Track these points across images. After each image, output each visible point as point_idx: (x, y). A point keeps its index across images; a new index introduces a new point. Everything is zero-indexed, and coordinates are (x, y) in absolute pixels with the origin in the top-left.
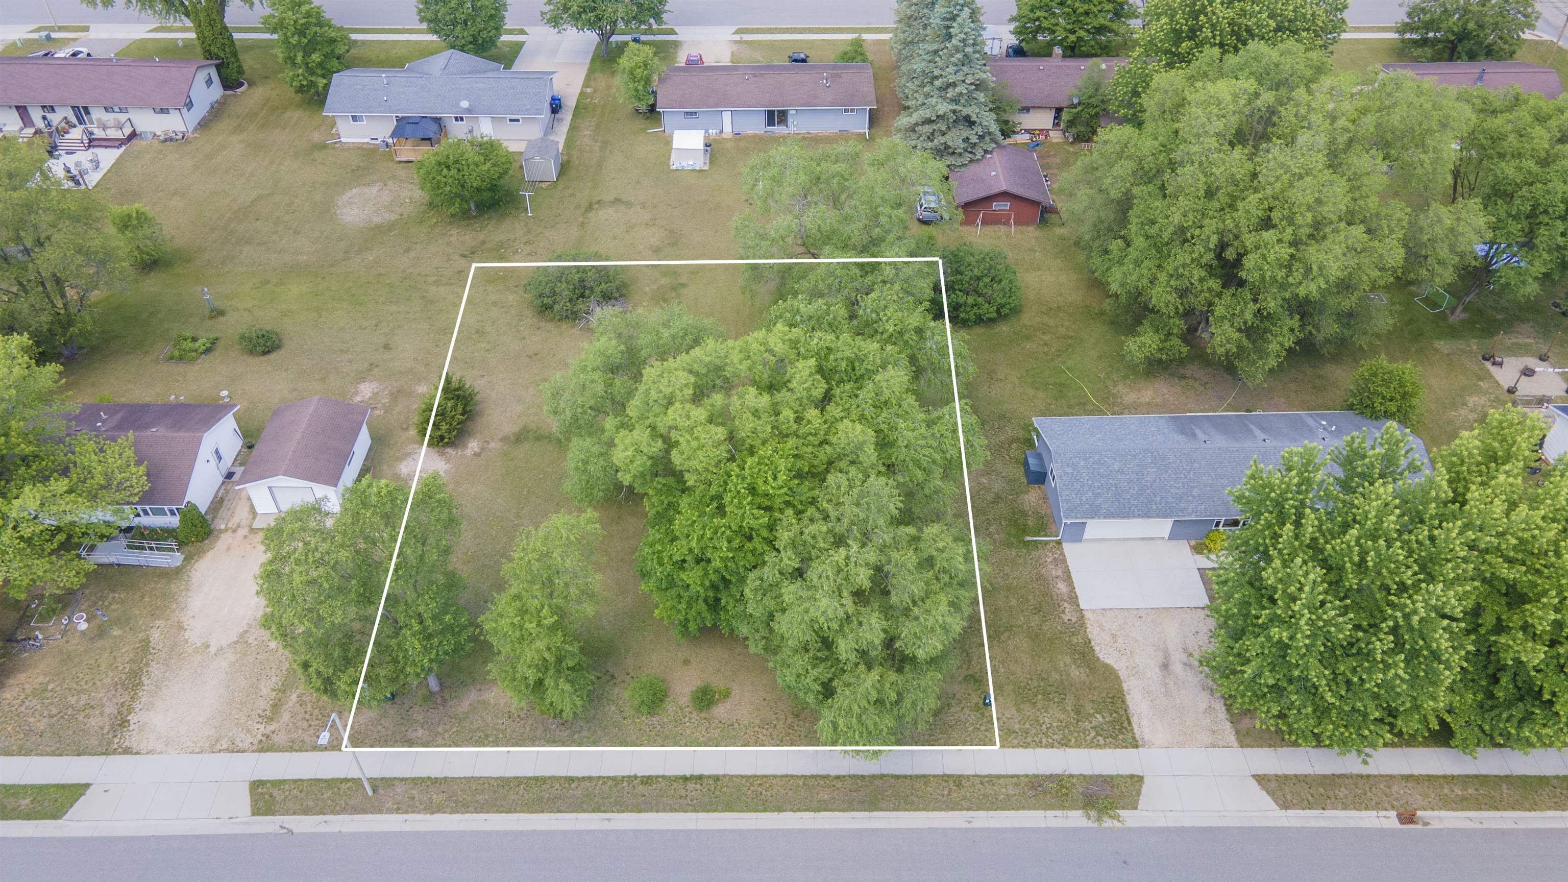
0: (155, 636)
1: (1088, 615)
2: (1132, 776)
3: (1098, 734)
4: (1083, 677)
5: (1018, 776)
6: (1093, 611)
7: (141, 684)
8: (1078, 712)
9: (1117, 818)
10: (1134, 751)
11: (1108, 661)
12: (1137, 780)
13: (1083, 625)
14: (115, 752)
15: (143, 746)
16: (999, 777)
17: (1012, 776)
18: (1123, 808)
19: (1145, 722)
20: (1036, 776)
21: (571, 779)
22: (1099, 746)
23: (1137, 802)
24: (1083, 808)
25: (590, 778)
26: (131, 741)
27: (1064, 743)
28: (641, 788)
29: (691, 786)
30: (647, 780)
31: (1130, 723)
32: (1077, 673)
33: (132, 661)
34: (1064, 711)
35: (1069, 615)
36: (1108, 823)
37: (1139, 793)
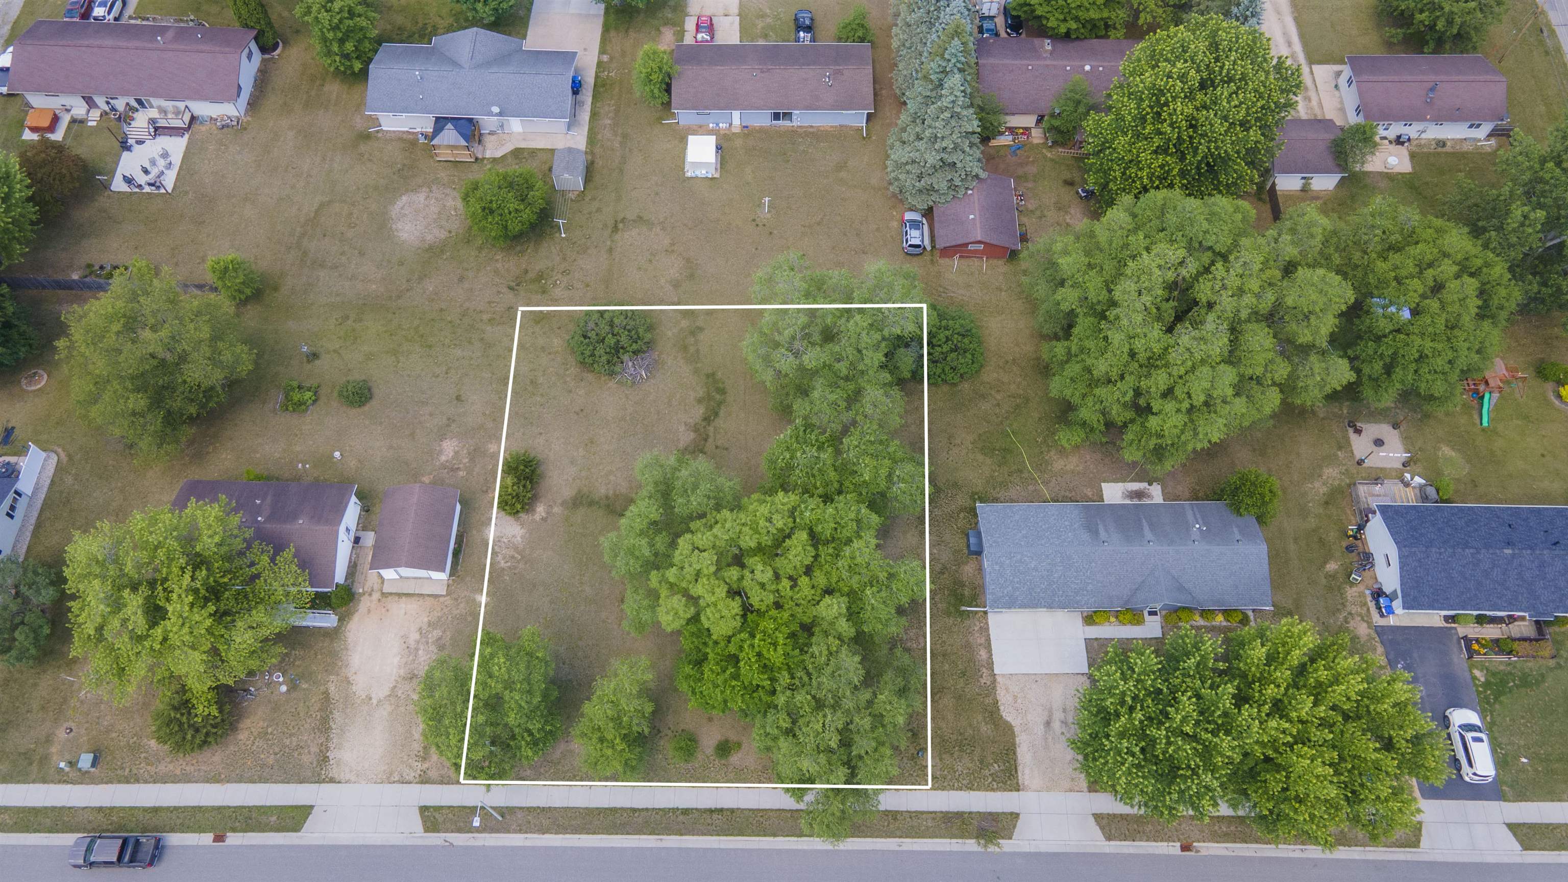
0: (332, 688)
1: (999, 679)
2: (1012, 814)
3: (994, 780)
4: (989, 732)
5: (935, 812)
6: (1003, 675)
7: (330, 728)
8: (981, 762)
9: (998, 845)
10: (1015, 794)
11: (1009, 719)
12: (1015, 816)
13: (994, 688)
14: (324, 781)
15: (342, 777)
16: (922, 813)
17: (931, 813)
18: (1003, 838)
19: (1027, 771)
20: (948, 812)
21: (634, 810)
22: (993, 790)
23: (1012, 833)
24: (977, 838)
25: (647, 809)
26: (334, 773)
27: (970, 787)
28: (681, 818)
29: (715, 816)
30: (686, 812)
31: (1016, 771)
32: (986, 729)
33: (320, 710)
34: (972, 760)
35: (985, 680)
36: (992, 848)
37: (1014, 827)
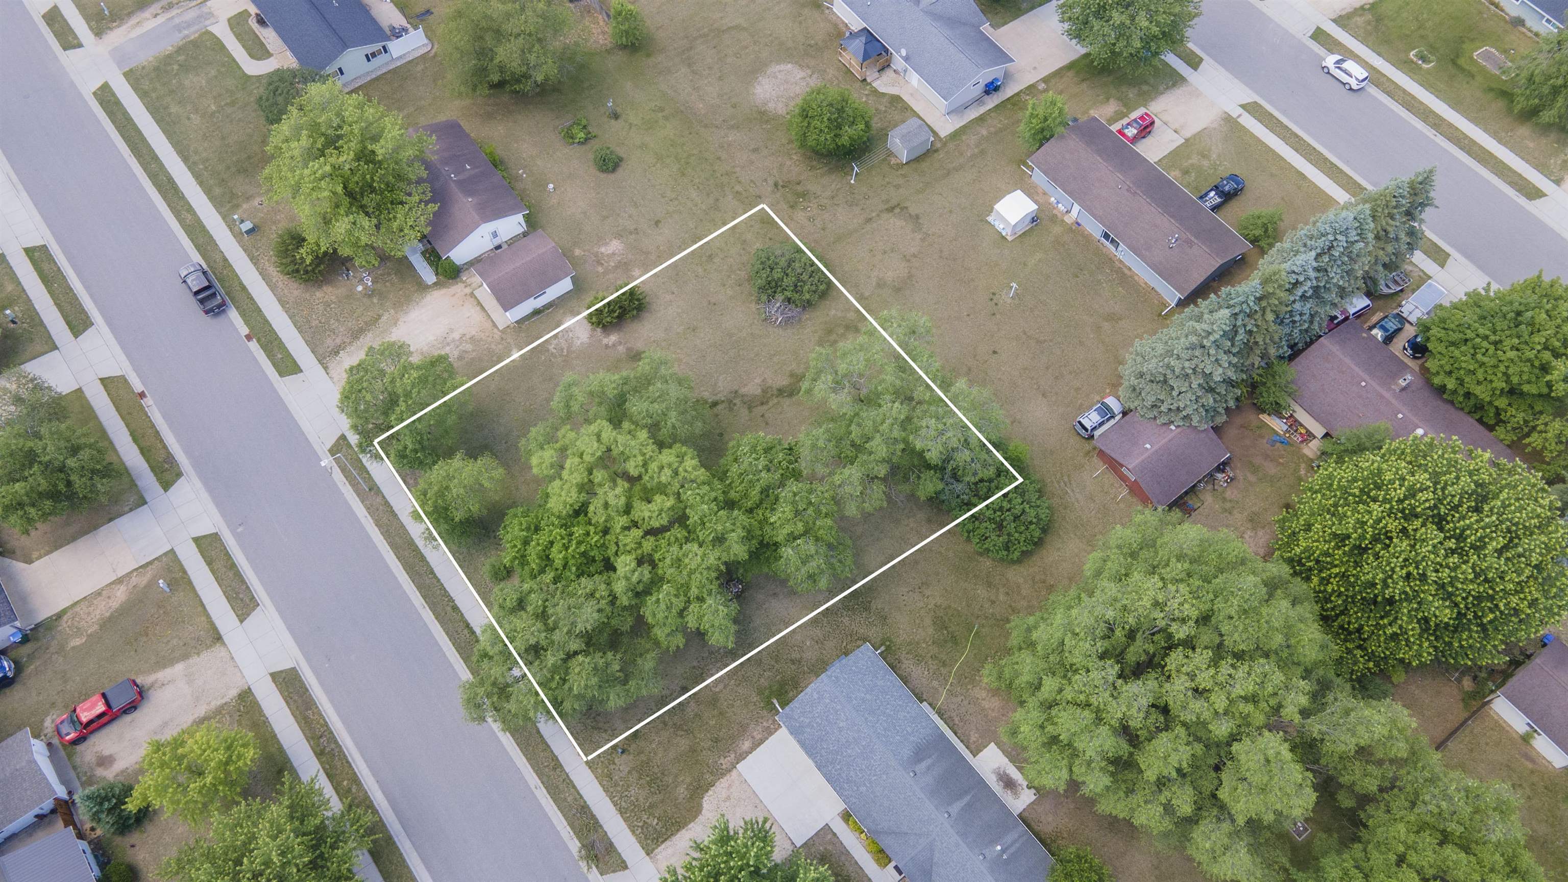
1: (734, 772)
2: (624, 862)
3: (642, 827)
4: (682, 796)
5: (581, 797)
6: (740, 775)
7: (358, 338)
8: (651, 807)
9: (589, 868)
10: (643, 853)
11: (705, 805)
12: (623, 866)
13: (723, 775)
14: (322, 364)
15: (332, 372)
16: (574, 787)
17: (579, 794)
18: (597, 867)
19: (670, 851)
20: (588, 807)
21: (432, 572)
22: (633, 832)
23: (607, 873)
24: (583, 846)
25: (439, 580)
26: (331, 366)
28: (449, 608)
30: (455, 608)
31: (663, 842)
32: (682, 792)
33: (366, 323)
35: (725, 762)
37: (614, 871)
